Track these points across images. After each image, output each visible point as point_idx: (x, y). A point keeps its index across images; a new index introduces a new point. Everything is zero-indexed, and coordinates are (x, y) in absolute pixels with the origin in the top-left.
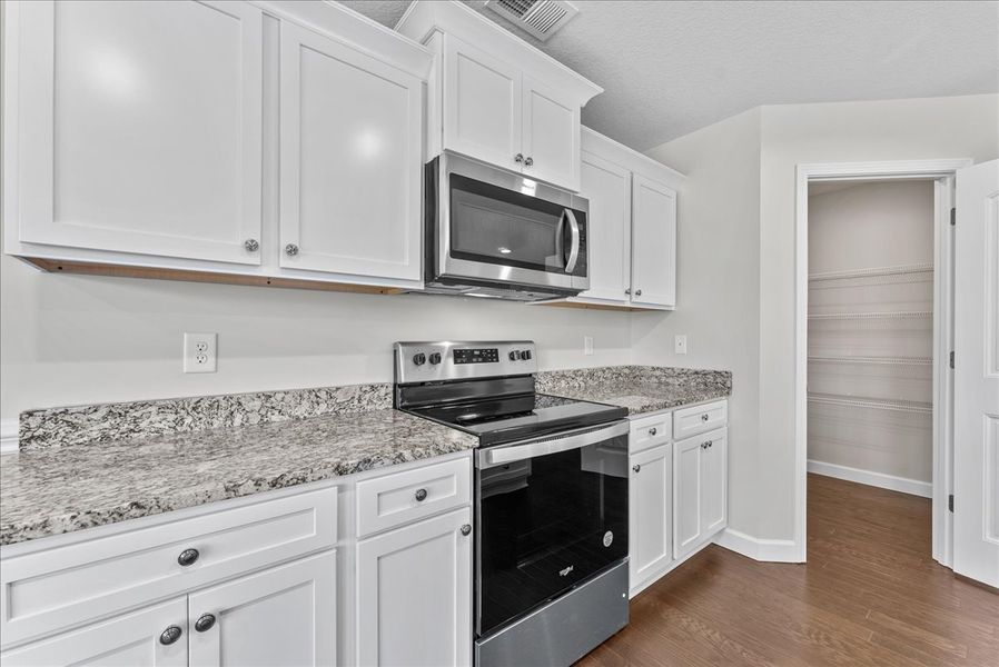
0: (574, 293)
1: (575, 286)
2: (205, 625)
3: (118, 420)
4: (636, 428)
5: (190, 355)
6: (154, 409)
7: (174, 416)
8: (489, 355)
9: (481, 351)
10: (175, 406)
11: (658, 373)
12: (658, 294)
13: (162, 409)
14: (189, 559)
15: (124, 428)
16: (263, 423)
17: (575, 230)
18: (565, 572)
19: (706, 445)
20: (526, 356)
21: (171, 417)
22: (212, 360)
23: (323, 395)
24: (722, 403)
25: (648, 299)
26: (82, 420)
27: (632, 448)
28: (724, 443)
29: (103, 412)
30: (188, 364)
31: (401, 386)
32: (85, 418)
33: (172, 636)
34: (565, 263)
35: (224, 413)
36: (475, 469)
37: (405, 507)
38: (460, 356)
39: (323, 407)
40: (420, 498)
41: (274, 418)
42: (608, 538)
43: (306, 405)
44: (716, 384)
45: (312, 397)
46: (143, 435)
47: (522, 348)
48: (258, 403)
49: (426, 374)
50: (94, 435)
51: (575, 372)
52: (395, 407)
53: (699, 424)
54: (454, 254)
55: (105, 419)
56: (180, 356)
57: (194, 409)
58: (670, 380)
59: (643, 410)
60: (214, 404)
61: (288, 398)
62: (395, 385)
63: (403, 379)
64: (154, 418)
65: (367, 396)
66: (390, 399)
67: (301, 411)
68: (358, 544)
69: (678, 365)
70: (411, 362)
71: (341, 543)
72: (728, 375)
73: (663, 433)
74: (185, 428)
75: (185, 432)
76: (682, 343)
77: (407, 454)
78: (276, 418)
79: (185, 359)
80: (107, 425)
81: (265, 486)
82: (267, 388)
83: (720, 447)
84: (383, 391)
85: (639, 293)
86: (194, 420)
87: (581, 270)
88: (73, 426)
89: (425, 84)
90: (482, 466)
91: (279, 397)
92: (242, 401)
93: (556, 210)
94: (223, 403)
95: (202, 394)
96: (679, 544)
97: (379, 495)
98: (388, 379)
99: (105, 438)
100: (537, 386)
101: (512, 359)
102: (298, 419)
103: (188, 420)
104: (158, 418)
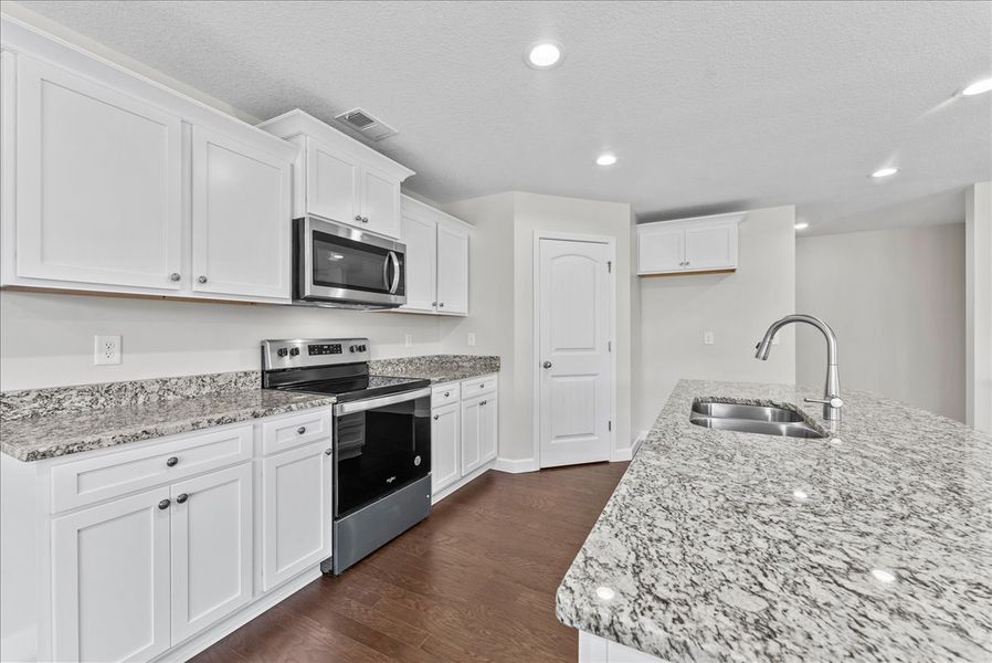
0: (397, 306)
1: (398, 302)
2: (183, 499)
3: (46, 401)
4: (437, 392)
5: (100, 351)
6: (74, 393)
7: (90, 398)
8: (335, 348)
9: (329, 346)
10: (92, 391)
11: (457, 359)
12: (456, 305)
13: (81, 392)
14: (173, 463)
15: (50, 407)
16: (162, 402)
17: (396, 264)
18: (390, 480)
19: (483, 404)
20: (362, 349)
21: (88, 398)
22: (118, 355)
23: (207, 380)
24: (494, 376)
25: (448, 309)
26: (16, 401)
27: (433, 404)
28: (495, 402)
29: (33, 395)
30: (97, 359)
31: (268, 372)
32: (19, 400)
33: (165, 505)
34: (390, 287)
35: (130, 395)
36: (333, 417)
37: (291, 437)
38: (315, 349)
39: (207, 389)
40: (302, 432)
41: (169, 397)
42: (418, 461)
43: (194, 387)
44: (491, 365)
45: (199, 381)
46: (65, 412)
47: (360, 343)
48: (157, 387)
49: (288, 362)
50: (26, 413)
51: (398, 360)
52: (263, 387)
53: (477, 390)
54: (316, 282)
55: (35, 400)
56: (91, 352)
57: (106, 392)
58: (465, 364)
59: (440, 382)
60: (122, 388)
61: (180, 382)
62: (263, 372)
63: (270, 366)
64: (74, 399)
65: (242, 380)
66: (259, 382)
67: (190, 392)
68: (264, 460)
69: (469, 353)
70: (276, 354)
71: (255, 459)
72: (497, 358)
73: (454, 396)
74: (99, 406)
75: (99, 409)
76: (472, 339)
77: (293, 406)
78: (171, 397)
79: (96, 356)
80: (36, 405)
81: (213, 423)
82: (164, 376)
83: (493, 405)
84: (253, 377)
85: (442, 305)
86: (106, 400)
87: (401, 291)
88: (9, 406)
89: (292, 166)
90: (338, 414)
91: (173, 381)
92: (144, 385)
93: (384, 252)
94: (129, 387)
95: (110, 381)
96: (466, 465)
97: (277, 430)
98: (257, 367)
99: (35, 415)
100: (371, 371)
101: (352, 351)
102: (188, 398)
103: (102, 400)
104: (77, 399)
